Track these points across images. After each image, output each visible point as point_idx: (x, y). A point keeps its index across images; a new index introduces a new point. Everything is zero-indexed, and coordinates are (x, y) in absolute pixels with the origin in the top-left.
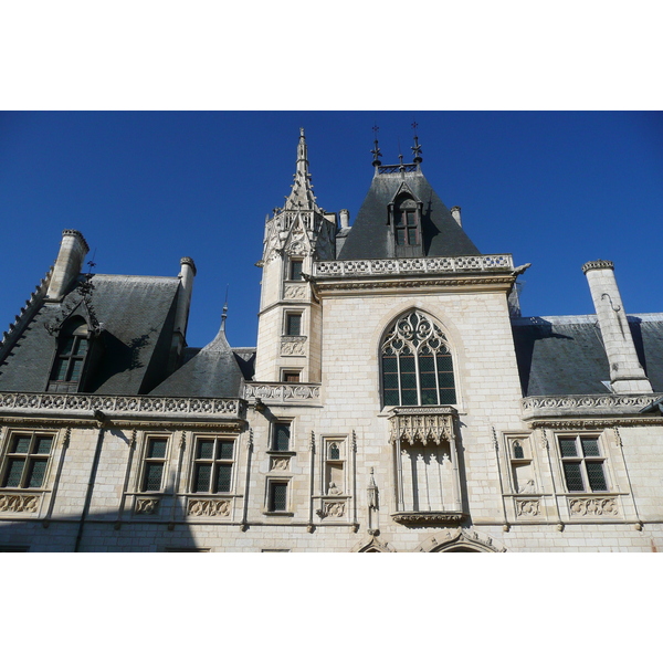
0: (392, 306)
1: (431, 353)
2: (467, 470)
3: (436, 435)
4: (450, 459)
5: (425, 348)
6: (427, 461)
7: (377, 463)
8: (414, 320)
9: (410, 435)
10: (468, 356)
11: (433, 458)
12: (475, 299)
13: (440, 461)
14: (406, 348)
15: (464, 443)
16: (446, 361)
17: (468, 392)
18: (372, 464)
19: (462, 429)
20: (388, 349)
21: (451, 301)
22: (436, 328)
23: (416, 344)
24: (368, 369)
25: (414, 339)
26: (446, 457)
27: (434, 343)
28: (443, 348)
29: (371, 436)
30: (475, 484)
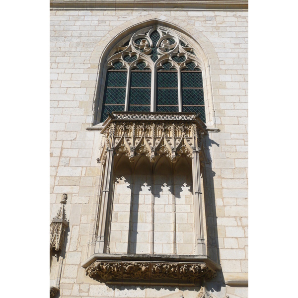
0: (128, 19)
1: (174, 68)
2: (218, 202)
3: (170, 147)
4: (191, 190)
5: (166, 63)
6: (156, 193)
7: (75, 189)
8: (154, 36)
9: (129, 146)
10: (223, 67)
11: (166, 189)
12: (234, 16)
13: (176, 192)
14: (141, 62)
15: (214, 166)
16: (193, 76)
17: (222, 106)
18: (66, 190)
19: (212, 149)
20: (117, 62)
21: (203, 16)
22: (182, 43)
23: (154, 59)
24: (85, 77)
25: (153, 54)
26: (185, 189)
27: (179, 58)
28: (190, 63)
29: (74, 153)
30: (232, 222)
